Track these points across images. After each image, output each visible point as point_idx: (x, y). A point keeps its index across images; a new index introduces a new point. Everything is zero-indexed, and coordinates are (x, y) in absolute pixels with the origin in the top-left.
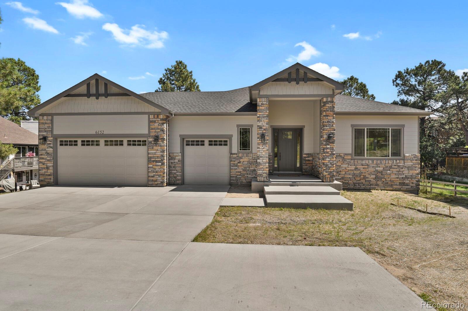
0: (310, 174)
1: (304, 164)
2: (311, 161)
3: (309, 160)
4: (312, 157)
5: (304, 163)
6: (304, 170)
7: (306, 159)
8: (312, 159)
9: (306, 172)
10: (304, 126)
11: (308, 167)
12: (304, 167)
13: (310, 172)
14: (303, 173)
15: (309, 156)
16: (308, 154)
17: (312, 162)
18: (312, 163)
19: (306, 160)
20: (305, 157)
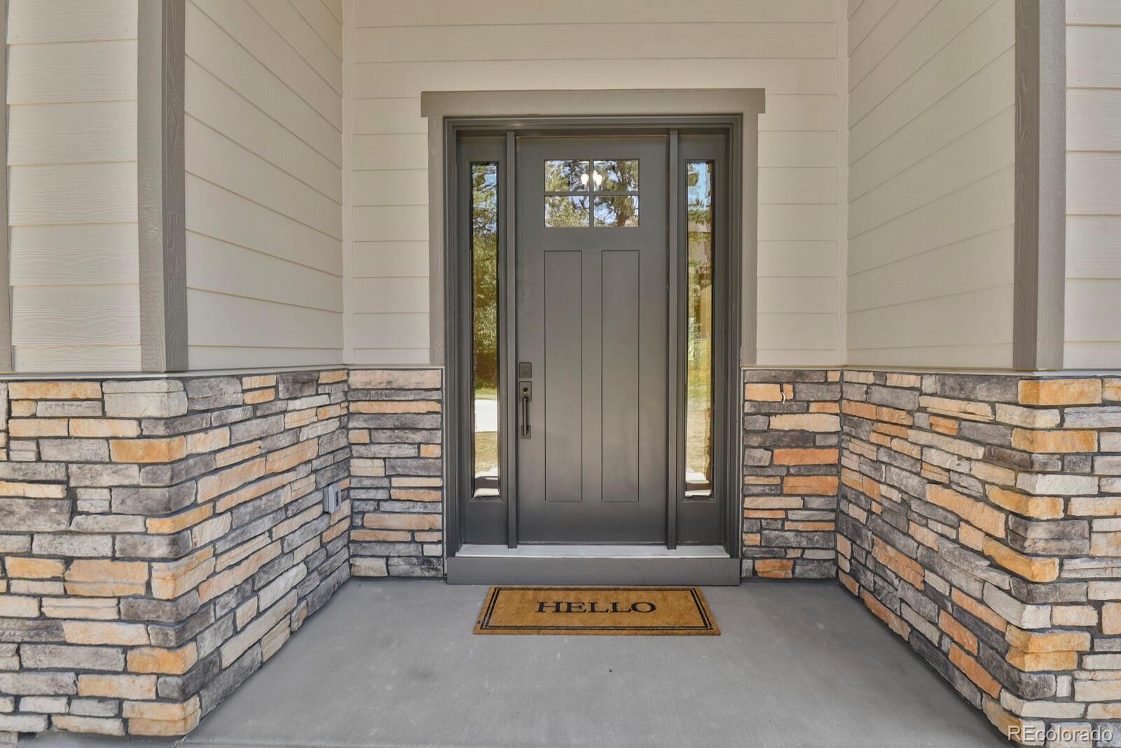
0: (814, 575)
1: (750, 480)
2: (819, 441)
3: (804, 439)
4: (835, 408)
5: (758, 470)
6: (752, 539)
7: (779, 423)
8: (832, 424)
9: (771, 551)
10: (757, 98)
11: (797, 502)
12: (757, 506)
13: (809, 554)
14: (747, 564)
15: (805, 392)
16: (797, 376)
17: (830, 456)
18: (837, 468)
19: (774, 441)
20: (767, 410)
